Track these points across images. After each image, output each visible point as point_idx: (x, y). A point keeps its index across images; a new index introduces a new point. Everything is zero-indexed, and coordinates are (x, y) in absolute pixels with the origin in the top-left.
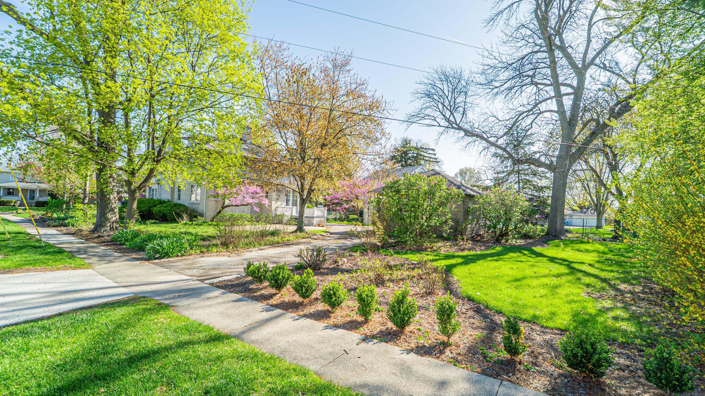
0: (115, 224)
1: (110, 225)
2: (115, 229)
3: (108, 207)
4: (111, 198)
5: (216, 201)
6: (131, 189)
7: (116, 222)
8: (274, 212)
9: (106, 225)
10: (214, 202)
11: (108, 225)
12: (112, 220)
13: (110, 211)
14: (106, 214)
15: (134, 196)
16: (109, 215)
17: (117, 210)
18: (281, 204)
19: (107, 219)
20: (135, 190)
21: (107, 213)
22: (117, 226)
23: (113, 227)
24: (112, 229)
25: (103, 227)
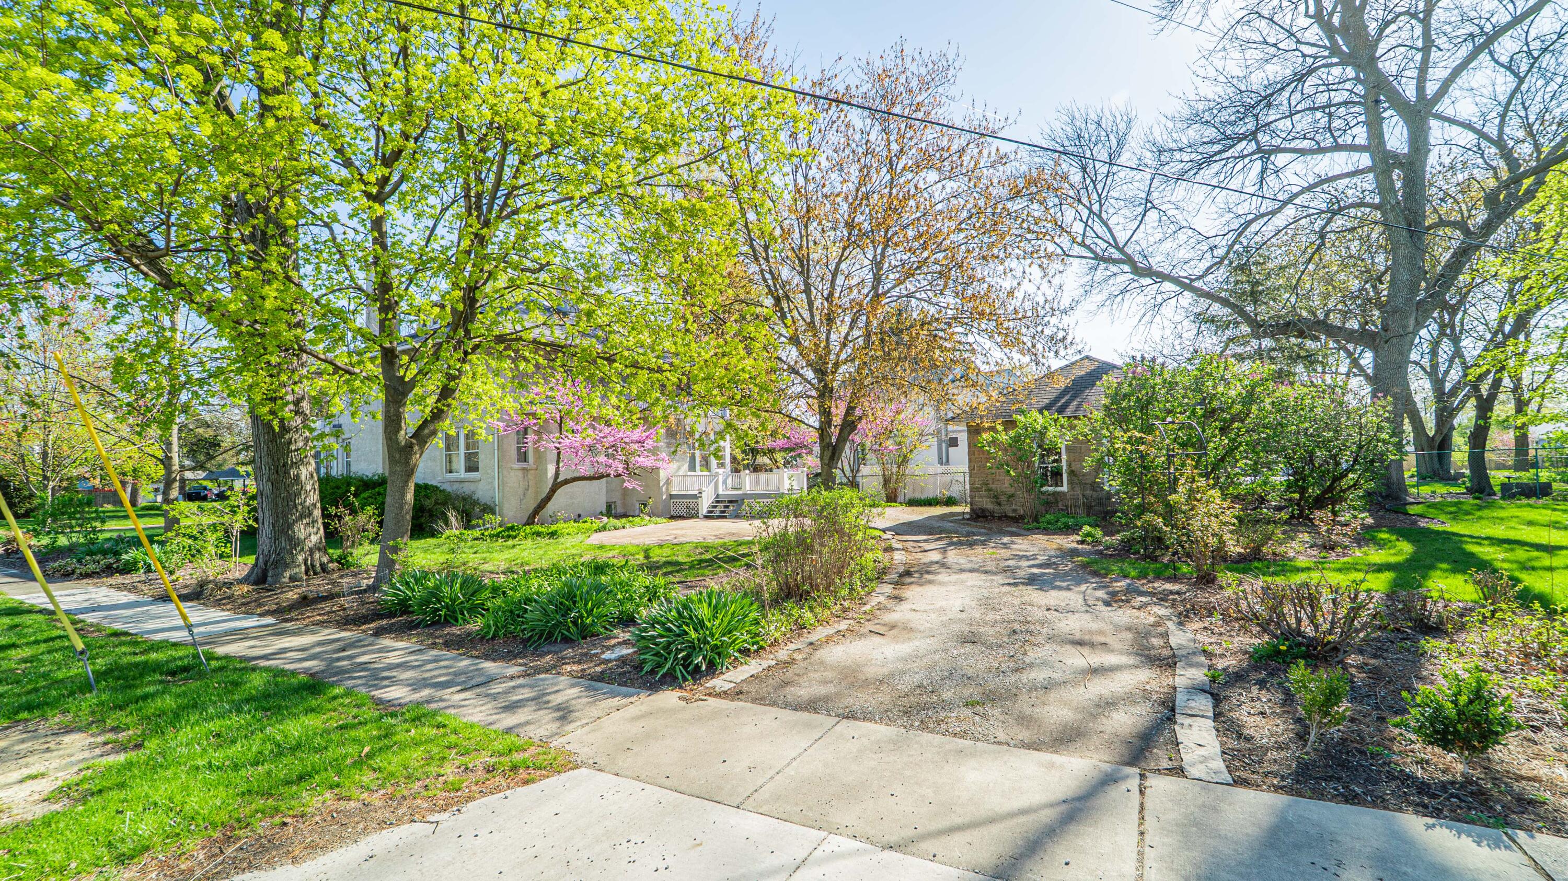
0: (317, 555)
1: (306, 561)
2: (318, 569)
3: (295, 506)
4: (303, 477)
5: (524, 469)
6: (398, 442)
7: (319, 549)
8: (664, 489)
9: (293, 557)
10: (520, 474)
11: (300, 558)
12: (309, 544)
13: (302, 517)
14: (290, 526)
15: (407, 463)
16: (301, 530)
17: (317, 513)
18: (679, 468)
19: (296, 543)
20: (410, 446)
21: (295, 522)
22: (325, 559)
23: (313, 566)
24: (310, 569)
25: (287, 566)
